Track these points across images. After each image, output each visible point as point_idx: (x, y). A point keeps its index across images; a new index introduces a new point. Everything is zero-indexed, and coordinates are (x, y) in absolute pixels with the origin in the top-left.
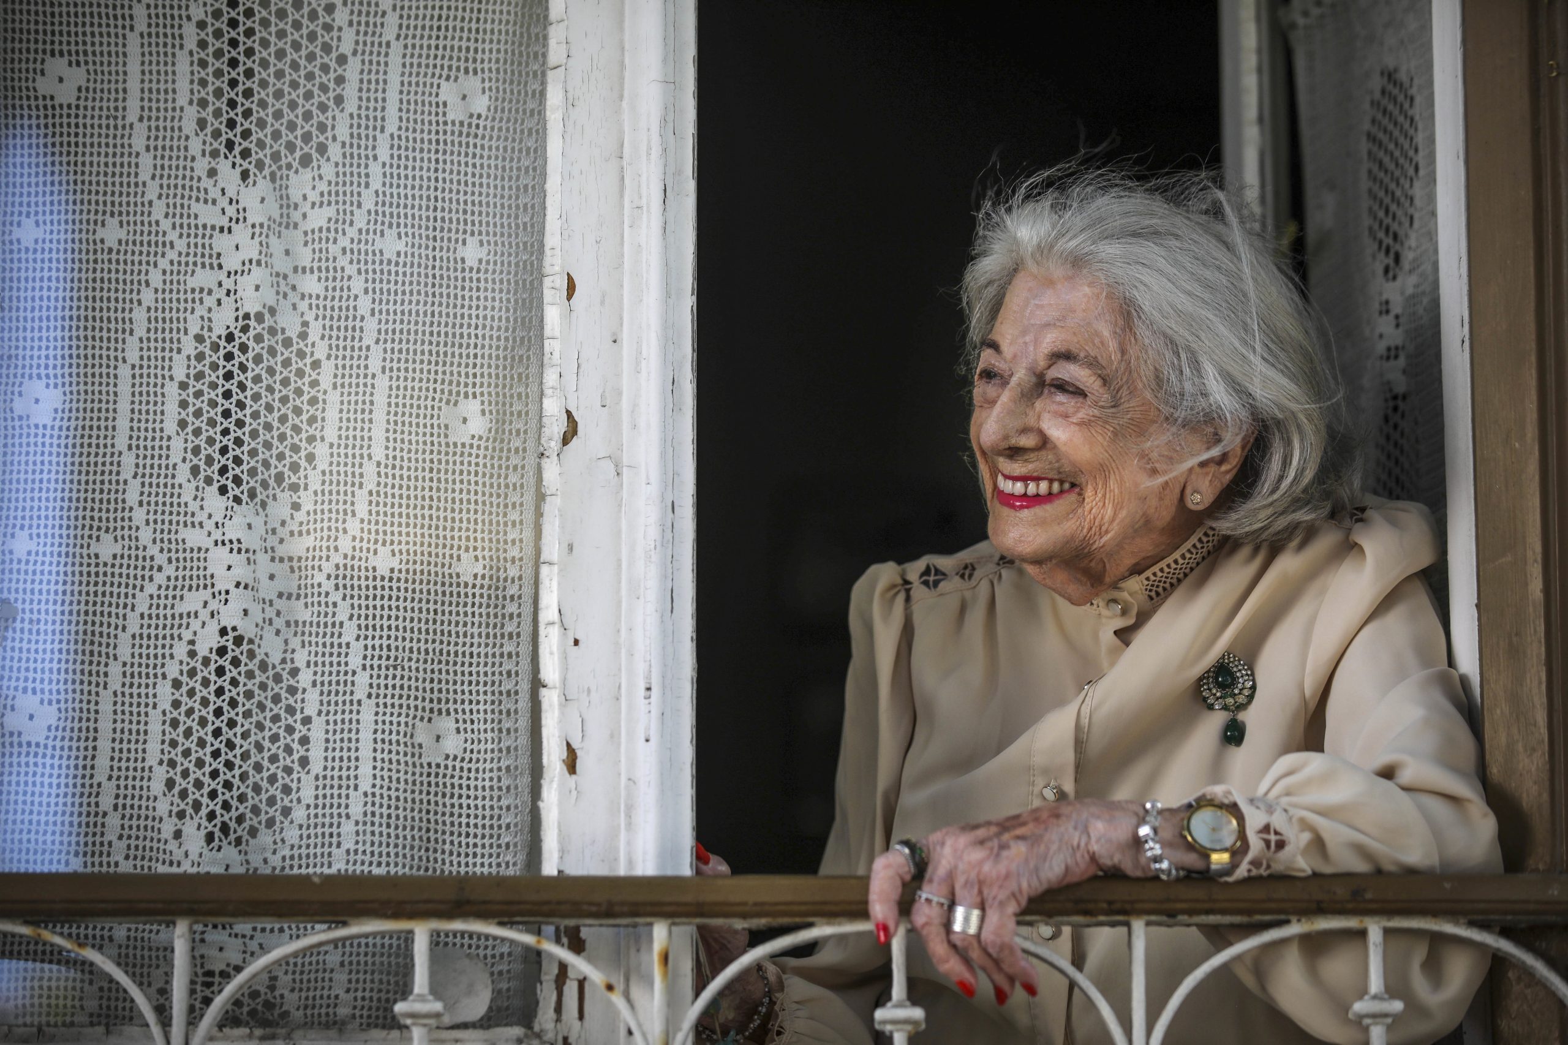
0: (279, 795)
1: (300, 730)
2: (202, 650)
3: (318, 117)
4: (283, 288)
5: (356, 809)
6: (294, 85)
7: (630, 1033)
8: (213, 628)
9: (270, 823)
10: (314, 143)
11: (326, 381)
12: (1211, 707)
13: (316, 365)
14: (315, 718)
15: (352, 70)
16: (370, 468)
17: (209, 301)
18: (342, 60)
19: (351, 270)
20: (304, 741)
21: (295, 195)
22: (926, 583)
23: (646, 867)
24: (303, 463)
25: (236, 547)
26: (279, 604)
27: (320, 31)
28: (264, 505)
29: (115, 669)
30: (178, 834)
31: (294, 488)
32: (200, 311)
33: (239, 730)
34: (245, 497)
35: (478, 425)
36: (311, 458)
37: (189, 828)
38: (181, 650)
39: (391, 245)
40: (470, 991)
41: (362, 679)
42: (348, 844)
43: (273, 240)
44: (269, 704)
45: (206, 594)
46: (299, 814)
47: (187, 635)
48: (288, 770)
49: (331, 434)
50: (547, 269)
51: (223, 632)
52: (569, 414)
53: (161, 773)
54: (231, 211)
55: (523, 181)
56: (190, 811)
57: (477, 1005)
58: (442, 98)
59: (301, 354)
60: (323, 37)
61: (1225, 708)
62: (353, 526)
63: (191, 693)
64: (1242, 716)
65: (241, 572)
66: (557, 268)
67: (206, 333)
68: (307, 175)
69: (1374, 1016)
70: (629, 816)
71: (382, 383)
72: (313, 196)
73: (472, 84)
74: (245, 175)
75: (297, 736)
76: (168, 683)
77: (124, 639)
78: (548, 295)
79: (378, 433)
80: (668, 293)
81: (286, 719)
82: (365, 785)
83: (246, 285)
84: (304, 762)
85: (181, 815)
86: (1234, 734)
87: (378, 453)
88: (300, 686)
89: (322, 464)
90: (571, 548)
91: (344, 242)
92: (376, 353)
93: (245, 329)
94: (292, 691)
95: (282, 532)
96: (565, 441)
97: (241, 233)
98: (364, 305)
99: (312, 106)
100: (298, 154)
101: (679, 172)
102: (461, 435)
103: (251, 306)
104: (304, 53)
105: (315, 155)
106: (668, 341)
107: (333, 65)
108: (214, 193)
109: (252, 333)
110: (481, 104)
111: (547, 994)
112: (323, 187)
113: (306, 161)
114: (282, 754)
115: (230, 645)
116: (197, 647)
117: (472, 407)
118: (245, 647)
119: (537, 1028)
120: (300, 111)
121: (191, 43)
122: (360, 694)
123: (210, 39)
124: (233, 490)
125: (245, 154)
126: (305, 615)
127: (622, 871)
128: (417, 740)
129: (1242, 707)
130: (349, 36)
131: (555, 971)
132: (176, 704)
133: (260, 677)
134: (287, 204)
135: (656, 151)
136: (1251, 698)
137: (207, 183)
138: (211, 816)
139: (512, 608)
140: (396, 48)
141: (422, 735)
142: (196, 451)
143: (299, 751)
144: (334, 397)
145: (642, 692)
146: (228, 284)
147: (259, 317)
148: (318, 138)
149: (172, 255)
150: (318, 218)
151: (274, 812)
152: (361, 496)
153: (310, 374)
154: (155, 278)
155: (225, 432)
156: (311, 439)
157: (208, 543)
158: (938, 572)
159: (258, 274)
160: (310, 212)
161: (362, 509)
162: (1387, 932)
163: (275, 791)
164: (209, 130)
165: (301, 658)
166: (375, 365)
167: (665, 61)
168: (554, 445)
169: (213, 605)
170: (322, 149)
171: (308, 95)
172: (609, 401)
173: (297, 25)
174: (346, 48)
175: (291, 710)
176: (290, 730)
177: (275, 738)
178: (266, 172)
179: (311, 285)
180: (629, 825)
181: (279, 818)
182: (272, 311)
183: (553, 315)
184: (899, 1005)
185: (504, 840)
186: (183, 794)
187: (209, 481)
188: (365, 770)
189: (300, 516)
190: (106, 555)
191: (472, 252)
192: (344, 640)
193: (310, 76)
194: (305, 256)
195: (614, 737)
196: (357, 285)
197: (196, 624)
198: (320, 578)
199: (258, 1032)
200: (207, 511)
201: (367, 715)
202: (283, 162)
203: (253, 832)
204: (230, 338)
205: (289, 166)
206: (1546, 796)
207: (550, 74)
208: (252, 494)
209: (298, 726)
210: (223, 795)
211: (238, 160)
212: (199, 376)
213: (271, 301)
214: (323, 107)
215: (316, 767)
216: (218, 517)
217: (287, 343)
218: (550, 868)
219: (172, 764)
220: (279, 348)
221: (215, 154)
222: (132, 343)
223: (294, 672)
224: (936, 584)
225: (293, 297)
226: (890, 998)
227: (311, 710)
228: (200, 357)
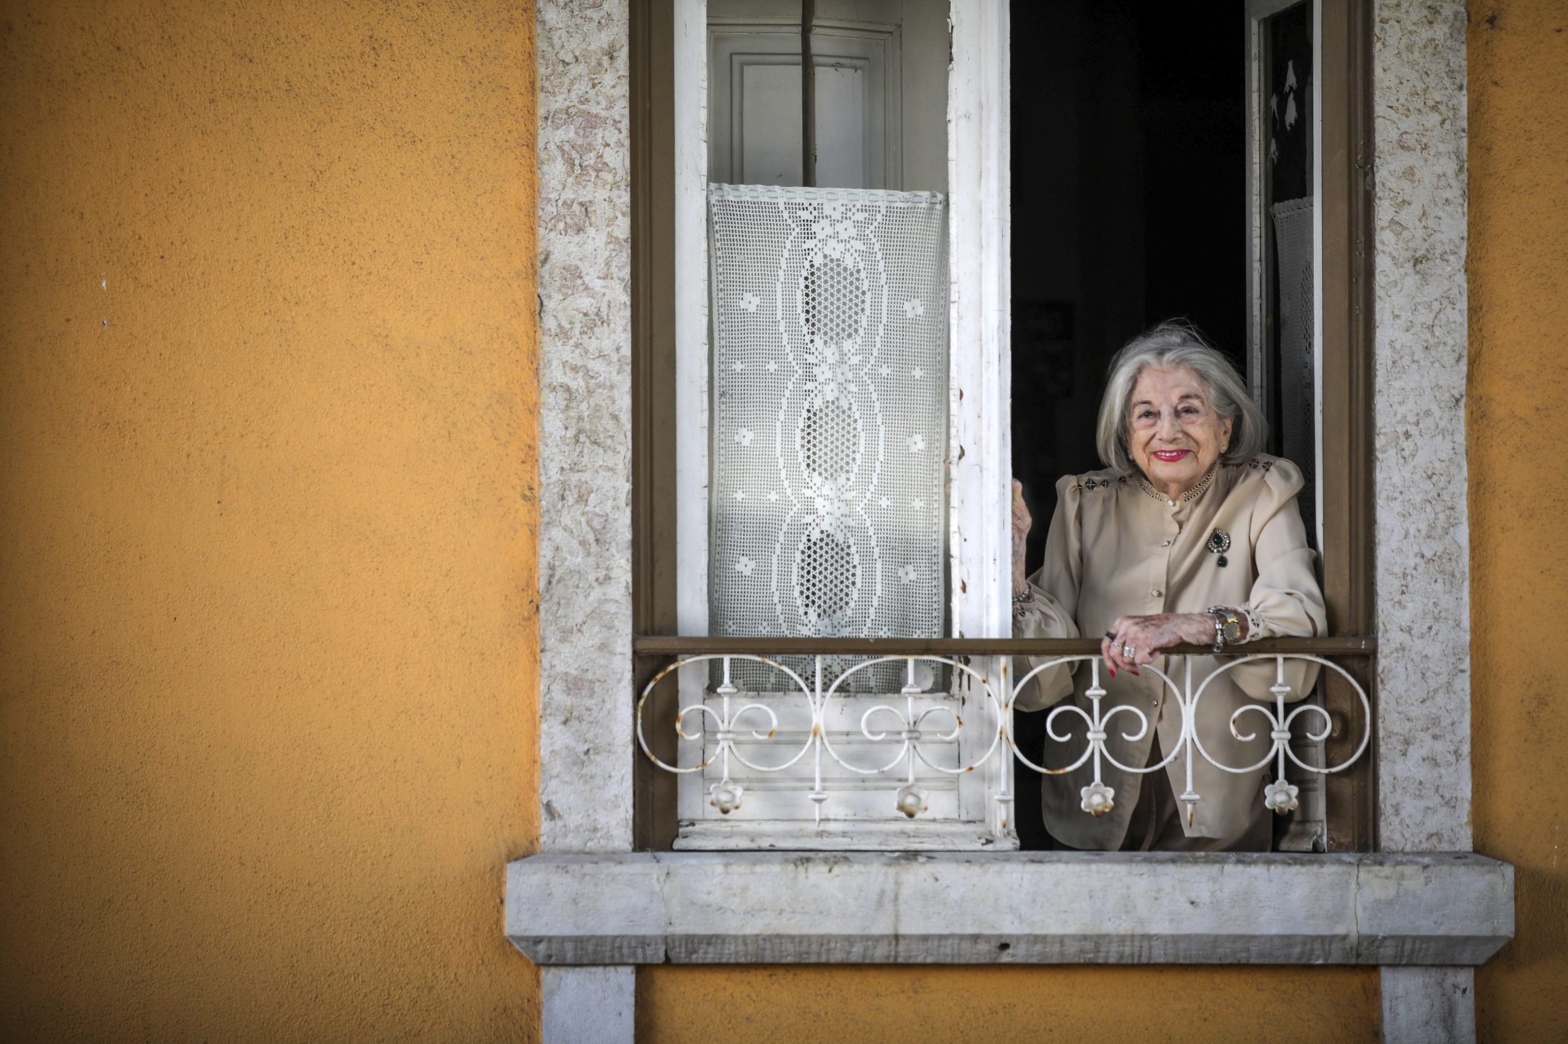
0: (844, 597)
1: (852, 571)
2: (813, 539)
3: (854, 317)
4: (841, 389)
5: (875, 603)
6: (845, 304)
7: (989, 695)
8: (818, 530)
9: (841, 608)
10: (853, 328)
11: (859, 428)
12: (1212, 552)
13: (855, 421)
14: (858, 566)
15: (868, 297)
16: (878, 464)
17: (812, 395)
18: (864, 293)
19: (869, 382)
20: (854, 575)
21: (846, 350)
22: (1088, 487)
23: (994, 634)
24: (851, 462)
25: (827, 498)
26: (842, 519)
27: (854, 281)
28: (836, 479)
29: (778, 546)
30: (806, 613)
31: (848, 472)
32: (809, 399)
33: (829, 571)
34: (829, 477)
35: (921, 445)
36: (854, 459)
37: (810, 610)
38: (804, 539)
39: (885, 371)
40: (925, 678)
41: (877, 550)
42: (872, 617)
43: (838, 369)
44: (839, 560)
45: (814, 516)
46: (852, 604)
47: (807, 533)
48: (847, 587)
49: (862, 450)
50: (951, 386)
51: (822, 532)
52: (961, 447)
53: (798, 589)
54: (820, 357)
55: (938, 343)
56: (810, 604)
57: (929, 684)
58: (904, 309)
59: (849, 417)
60: (856, 284)
61: (1218, 551)
62: (872, 488)
63: (809, 556)
64: (1225, 555)
65: (828, 508)
66: (956, 387)
67: (811, 409)
68: (850, 341)
69: (1279, 692)
70: (987, 610)
71: (882, 428)
72: (853, 351)
73: (916, 302)
74: (825, 342)
75: (850, 573)
76: (800, 552)
77: (781, 534)
78: (952, 398)
79: (881, 449)
80: (1001, 398)
81: (846, 566)
82: (879, 593)
83: (827, 389)
84: (854, 583)
85: (807, 606)
86: (1222, 562)
87: (881, 458)
88: (851, 553)
89: (858, 462)
90: (962, 502)
91: (866, 370)
92: (880, 416)
93: (827, 407)
94: (848, 554)
95: (843, 490)
96: (960, 458)
97: (824, 367)
98: (874, 396)
99: (852, 313)
100: (846, 333)
101: (1005, 347)
102: (914, 449)
103: (830, 398)
104: (848, 290)
105: (853, 333)
106: (1001, 419)
107: (860, 295)
108: (813, 350)
109: (830, 409)
110: (920, 311)
111: (955, 680)
112: (856, 346)
113: (849, 336)
114: (845, 580)
115: (825, 538)
116: (811, 538)
117: (918, 438)
118: (831, 538)
119: (951, 693)
120: (847, 315)
121: (802, 286)
122: (876, 556)
123: (810, 285)
124: (824, 474)
125: (825, 333)
126: (852, 524)
127: (984, 636)
128: (899, 575)
129: (1224, 551)
130: (866, 283)
131: (959, 671)
132: (803, 561)
133: (836, 550)
134: (842, 354)
135: (996, 339)
136: (1229, 547)
137: (810, 345)
138: (819, 607)
139: (935, 520)
140: (886, 288)
141: (901, 573)
142: (809, 457)
143: (851, 579)
144: (863, 434)
145: (992, 561)
146: (819, 388)
147: (833, 402)
148: (854, 326)
149: (796, 376)
150: (855, 360)
151: (842, 603)
152: (875, 476)
153: (853, 425)
154: (790, 386)
155: (809, 434)
156: (854, 452)
157: (814, 495)
158: (1093, 482)
159: (833, 385)
160: (852, 357)
161: (875, 481)
162: (1285, 659)
163: (843, 595)
164: (810, 323)
165: (851, 541)
166: (879, 421)
167: (999, 302)
168: (956, 459)
169: (817, 521)
170: (856, 331)
171: (850, 308)
172: (978, 442)
173: (845, 278)
174: (865, 288)
175: (848, 562)
176: (848, 570)
177: (842, 574)
178: (834, 341)
179: (852, 387)
180: (988, 614)
181: (844, 606)
182: (838, 399)
183: (954, 406)
184: (1096, 689)
185: (934, 615)
186: (808, 597)
187: (814, 470)
188: (879, 587)
189: (850, 483)
190: (773, 499)
191: (918, 373)
192: (869, 534)
193: (851, 300)
194: (850, 376)
195: (981, 578)
196: (872, 388)
197: (810, 528)
198: (859, 509)
199: (843, 694)
200: (814, 482)
201: (879, 565)
202: (841, 336)
203: (834, 612)
204: (821, 411)
205: (843, 338)
206: (1348, 604)
207: (952, 305)
208: (832, 475)
209: (851, 569)
210: (812, 589)
211: (823, 336)
212: (809, 426)
213: (837, 396)
214: (856, 313)
215: (859, 585)
216: (818, 485)
217: (844, 412)
218: (956, 635)
219: (802, 585)
220: (841, 414)
221: (813, 333)
222: (782, 412)
223: (849, 547)
224: (1092, 487)
225: (845, 392)
226: (1091, 685)
227: (856, 563)
228: (809, 418)
